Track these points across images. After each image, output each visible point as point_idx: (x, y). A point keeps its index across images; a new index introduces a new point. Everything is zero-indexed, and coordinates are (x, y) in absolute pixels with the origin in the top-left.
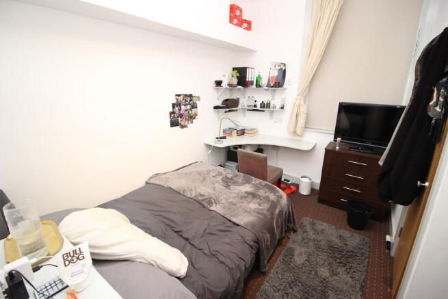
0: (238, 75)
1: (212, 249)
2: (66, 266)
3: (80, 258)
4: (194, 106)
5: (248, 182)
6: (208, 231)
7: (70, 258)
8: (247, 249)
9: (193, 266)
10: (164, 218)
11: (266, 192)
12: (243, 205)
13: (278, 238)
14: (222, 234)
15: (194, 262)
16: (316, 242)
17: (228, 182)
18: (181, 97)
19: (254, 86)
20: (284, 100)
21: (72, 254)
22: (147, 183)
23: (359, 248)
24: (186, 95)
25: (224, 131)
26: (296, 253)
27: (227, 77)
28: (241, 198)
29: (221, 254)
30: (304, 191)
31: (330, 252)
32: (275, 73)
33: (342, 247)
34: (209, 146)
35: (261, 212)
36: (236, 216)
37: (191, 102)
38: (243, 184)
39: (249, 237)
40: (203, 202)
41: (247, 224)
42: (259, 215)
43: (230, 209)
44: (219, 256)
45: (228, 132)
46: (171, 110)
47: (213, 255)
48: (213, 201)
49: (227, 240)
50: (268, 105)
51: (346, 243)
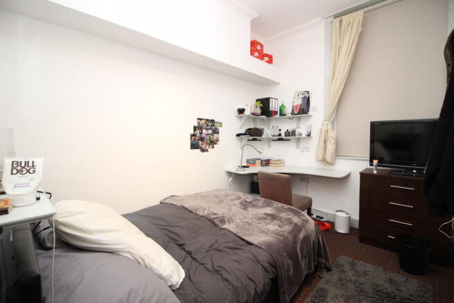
0: (262, 105)
1: (216, 264)
2: (12, 174)
3: (31, 171)
4: (216, 132)
5: (268, 205)
6: (215, 246)
7: (19, 168)
8: (260, 270)
9: (190, 279)
10: (170, 231)
11: (288, 215)
12: (259, 225)
13: (305, 273)
14: (232, 251)
15: (191, 276)
16: (357, 284)
17: (245, 205)
18: (203, 121)
19: (278, 116)
20: (310, 126)
21: (23, 165)
22: (161, 203)
23: (419, 296)
24: (208, 120)
25: (248, 161)
26: (330, 295)
27: (249, 106)
28: (259, 219)
29: (227, 271)
30: (342, 228)
31: (376, 297)
32: (299, 102)
33: (393, 292)
34: (230, 174)
35: (281, 233)
36: (251, 235)
37: (213, 128)
38: (263, 207)
39: (264, 257)
40: (216, 221)
41: (263, 243)
42: (278, 236)
43: (244, 228)
44: (223, 272)
45: (251, 162)
46: (193, 133)
47: (216, 271)
48: (226, 220)
49: (236, 258)
50: (293, 133)
51: (400, 288)
